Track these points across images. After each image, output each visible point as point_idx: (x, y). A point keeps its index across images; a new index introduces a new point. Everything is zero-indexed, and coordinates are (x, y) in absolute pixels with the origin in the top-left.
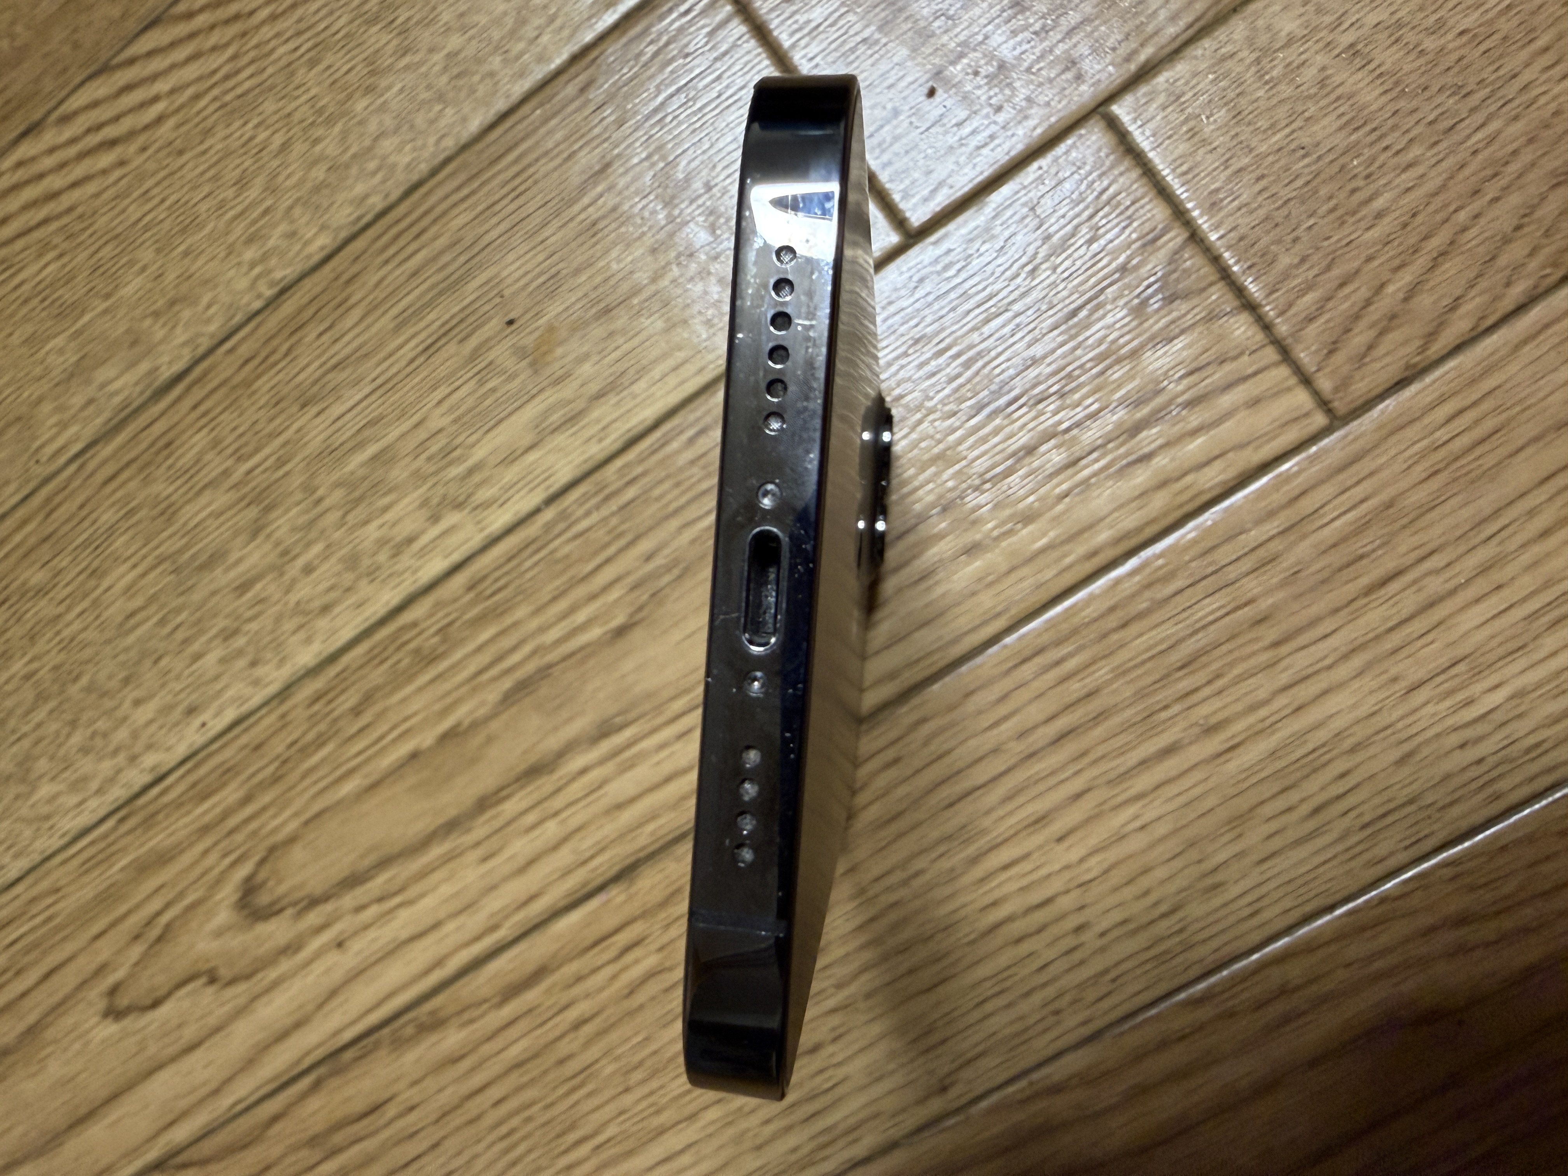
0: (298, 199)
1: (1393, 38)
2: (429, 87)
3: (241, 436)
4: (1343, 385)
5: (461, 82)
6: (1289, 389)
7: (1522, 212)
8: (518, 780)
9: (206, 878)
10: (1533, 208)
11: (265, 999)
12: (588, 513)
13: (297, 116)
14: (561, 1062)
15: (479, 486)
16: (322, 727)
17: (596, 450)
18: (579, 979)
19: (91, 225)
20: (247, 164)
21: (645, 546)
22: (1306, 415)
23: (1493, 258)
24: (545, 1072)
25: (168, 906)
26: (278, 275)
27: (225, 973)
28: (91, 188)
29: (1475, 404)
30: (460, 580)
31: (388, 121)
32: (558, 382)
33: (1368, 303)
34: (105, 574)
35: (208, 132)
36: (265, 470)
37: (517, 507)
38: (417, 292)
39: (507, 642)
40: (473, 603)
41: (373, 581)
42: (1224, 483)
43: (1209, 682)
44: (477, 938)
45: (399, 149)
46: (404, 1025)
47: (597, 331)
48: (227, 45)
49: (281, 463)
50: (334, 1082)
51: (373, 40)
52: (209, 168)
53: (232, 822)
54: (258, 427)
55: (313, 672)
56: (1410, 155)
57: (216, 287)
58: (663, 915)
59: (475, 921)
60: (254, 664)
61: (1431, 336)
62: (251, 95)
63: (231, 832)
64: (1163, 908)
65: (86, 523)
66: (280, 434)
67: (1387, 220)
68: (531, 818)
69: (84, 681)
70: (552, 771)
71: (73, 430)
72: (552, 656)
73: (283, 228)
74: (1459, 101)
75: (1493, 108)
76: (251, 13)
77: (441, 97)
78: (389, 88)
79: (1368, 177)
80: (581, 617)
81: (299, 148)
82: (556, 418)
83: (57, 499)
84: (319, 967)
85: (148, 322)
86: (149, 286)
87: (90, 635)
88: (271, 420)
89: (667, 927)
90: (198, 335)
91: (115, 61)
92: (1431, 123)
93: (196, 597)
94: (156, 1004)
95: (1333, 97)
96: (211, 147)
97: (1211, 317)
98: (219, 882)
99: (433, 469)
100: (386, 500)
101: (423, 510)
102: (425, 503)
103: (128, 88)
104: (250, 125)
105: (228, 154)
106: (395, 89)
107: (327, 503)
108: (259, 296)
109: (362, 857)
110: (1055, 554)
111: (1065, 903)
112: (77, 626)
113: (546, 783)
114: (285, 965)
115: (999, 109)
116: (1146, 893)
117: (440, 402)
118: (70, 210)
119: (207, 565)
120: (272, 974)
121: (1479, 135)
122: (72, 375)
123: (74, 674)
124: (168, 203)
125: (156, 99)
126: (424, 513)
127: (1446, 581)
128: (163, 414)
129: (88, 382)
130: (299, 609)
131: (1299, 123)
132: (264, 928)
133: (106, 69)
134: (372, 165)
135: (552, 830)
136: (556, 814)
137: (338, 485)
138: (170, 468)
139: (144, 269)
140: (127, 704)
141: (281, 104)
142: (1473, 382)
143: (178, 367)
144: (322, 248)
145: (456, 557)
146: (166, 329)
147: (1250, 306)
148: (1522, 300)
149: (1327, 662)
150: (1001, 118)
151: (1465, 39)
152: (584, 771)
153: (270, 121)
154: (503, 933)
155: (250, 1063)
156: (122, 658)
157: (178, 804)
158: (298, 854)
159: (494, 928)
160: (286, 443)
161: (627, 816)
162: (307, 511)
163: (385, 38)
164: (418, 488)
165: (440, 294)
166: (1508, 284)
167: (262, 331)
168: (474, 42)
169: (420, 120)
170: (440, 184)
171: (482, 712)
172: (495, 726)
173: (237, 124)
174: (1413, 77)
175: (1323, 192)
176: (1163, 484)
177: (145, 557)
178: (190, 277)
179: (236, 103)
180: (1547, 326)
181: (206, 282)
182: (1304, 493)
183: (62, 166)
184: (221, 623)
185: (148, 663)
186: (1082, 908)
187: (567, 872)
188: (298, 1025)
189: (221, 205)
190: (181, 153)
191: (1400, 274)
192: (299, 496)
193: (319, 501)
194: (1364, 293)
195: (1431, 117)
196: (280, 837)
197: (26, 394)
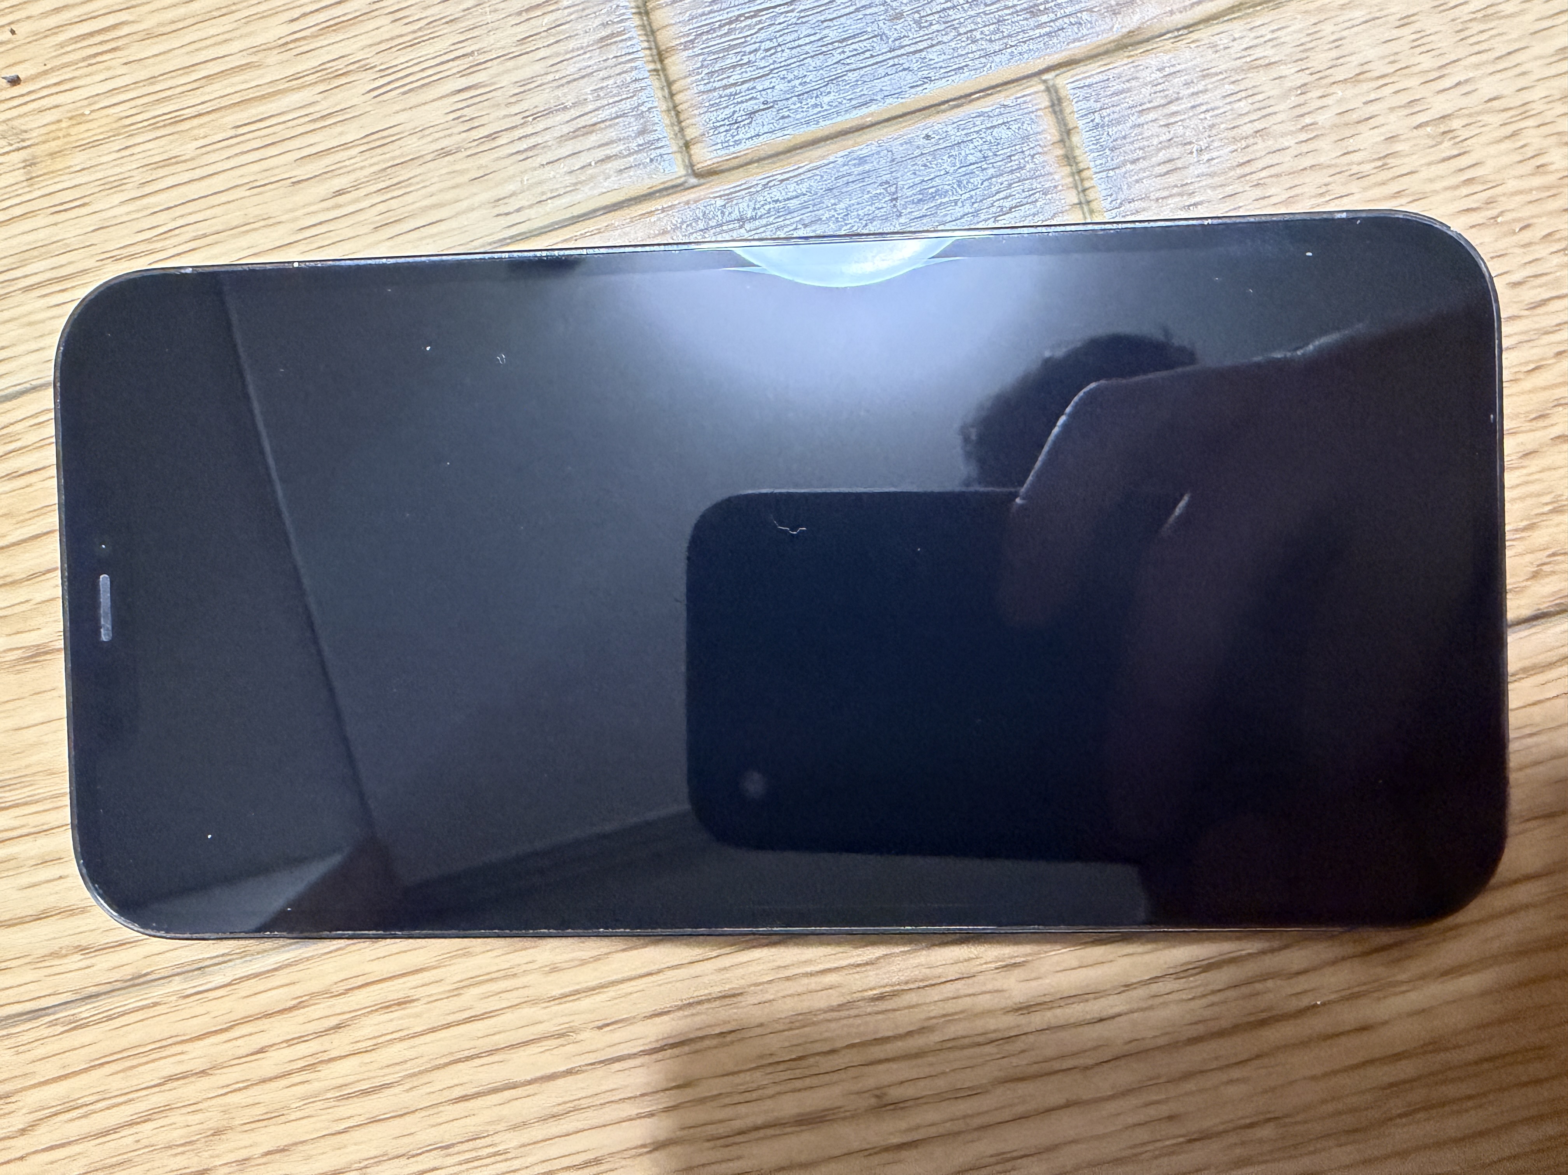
47: (150, 147)
127: (1296, 994)
174: (1516, 202)
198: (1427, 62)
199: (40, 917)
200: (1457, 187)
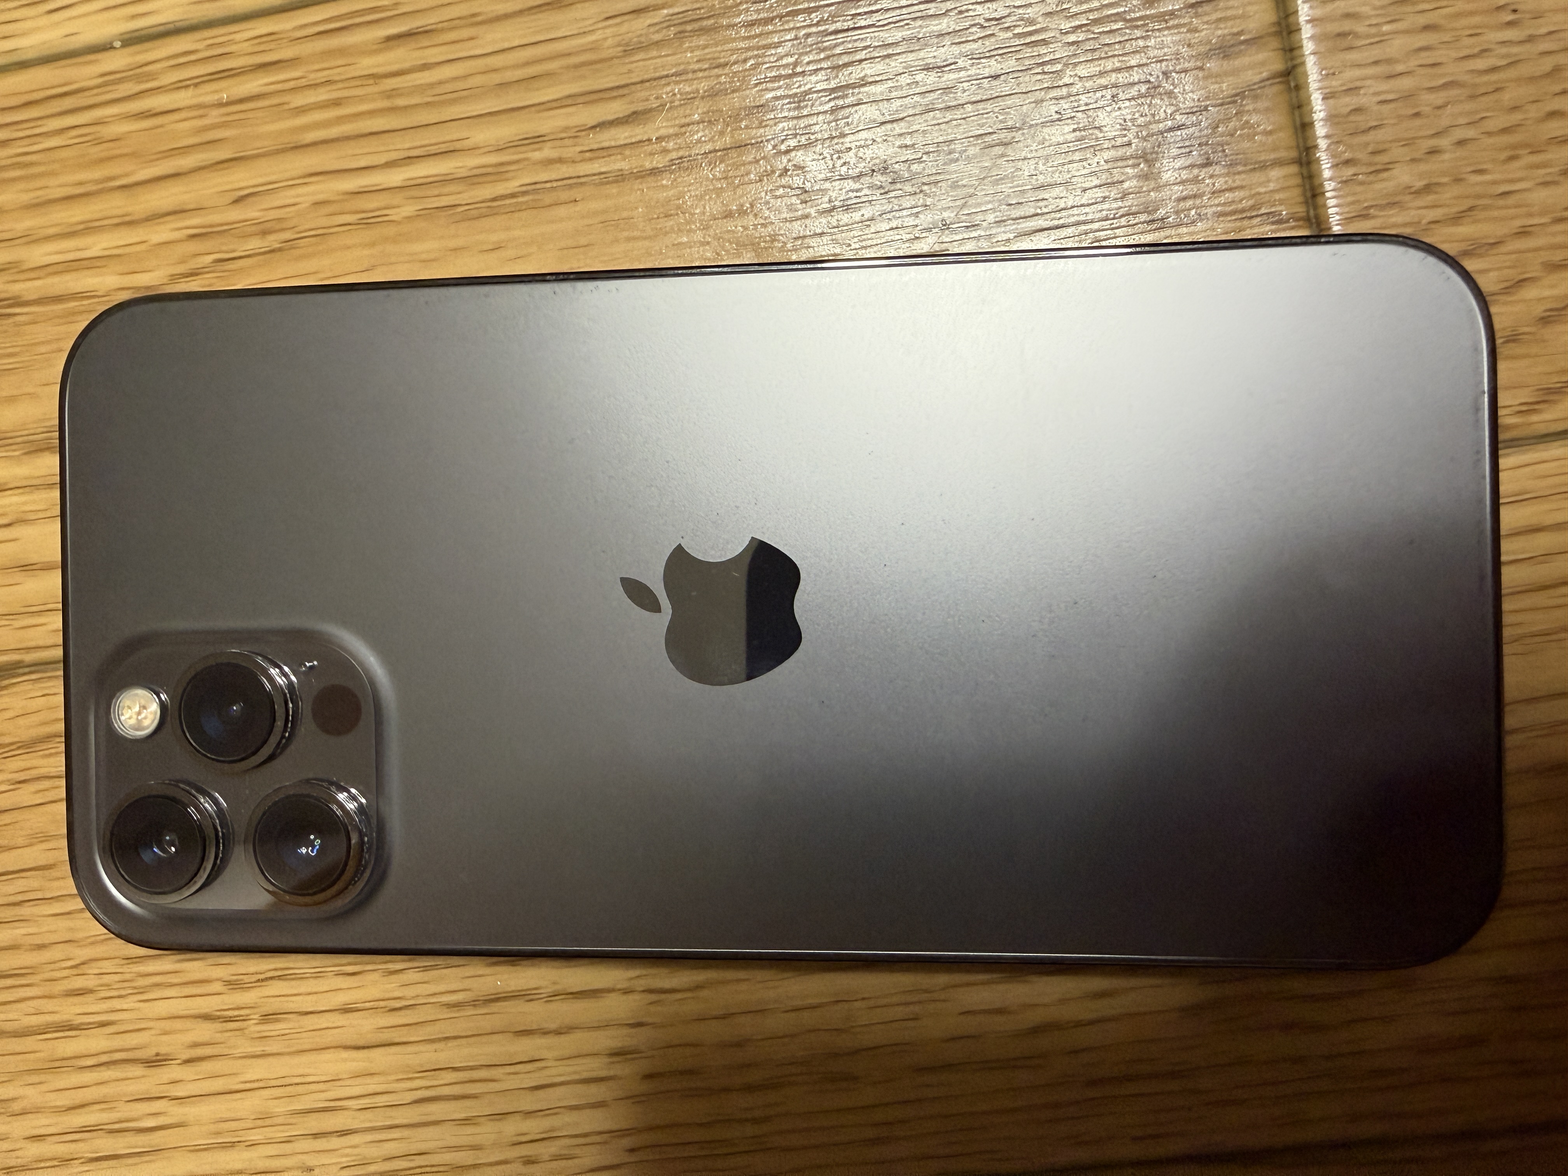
21: (240, 178)
37: (74, 28)
64: (753, 1076)
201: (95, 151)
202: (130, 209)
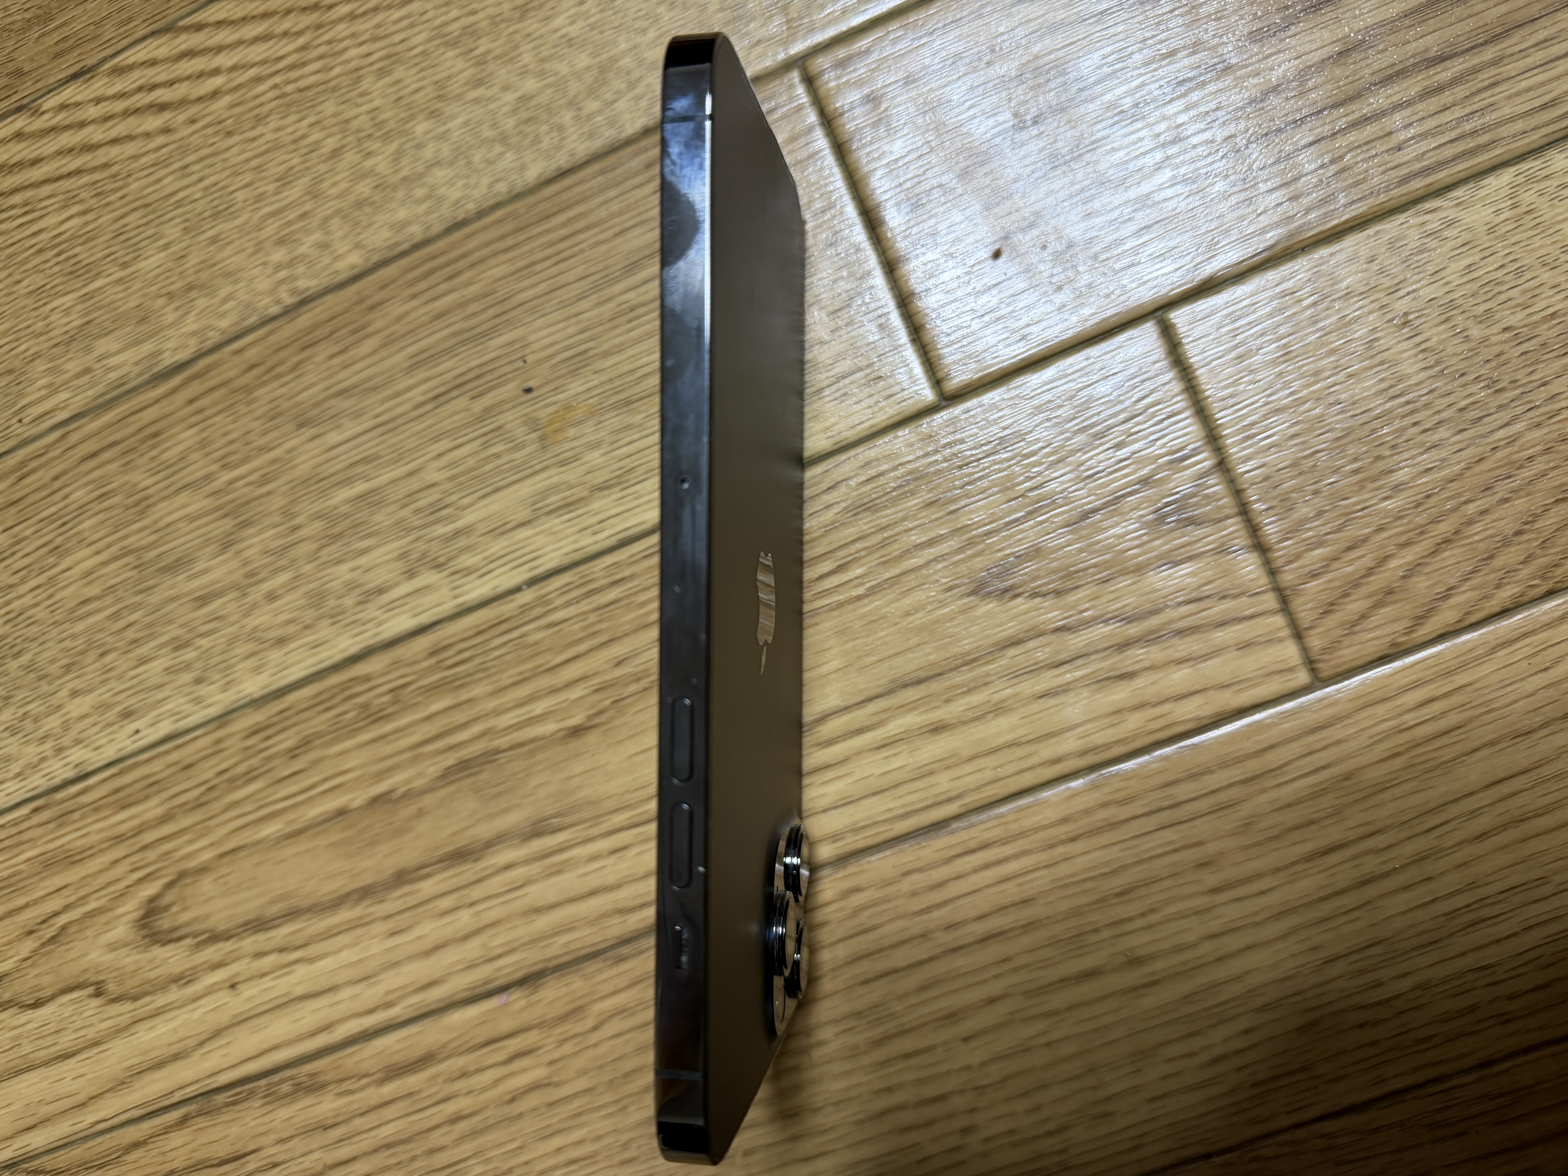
0: (338, 212)
1: (1443, 317)
2: (494, 126)
3: (231, 443)
4: (1333, 647)
5: (529, 129)
6: (1281, 640)
7: (1525, 519)
8: (440, 861)
9: (112, 889)
10: (1536, 517)
11: (148, 1024)
12: (567, 604)
13: (355, 124)
14: (432, 1152)
15: (463, 550)
16: (255, 761)
17: (590, 542)
18: (464, 1074)
19: (121, 188)
20: (294, 162)
21: (617, 650)
22: (1291, 670)
23: (1491, 557)
24: (413, 1159)
25: (67, 908)
26: (302, 284)
27: (112, 988)
28: (130, 149)
29: (1445, 695)
30: (424, 642)
31: (446, 150)
32: (564, 463)
33: (1370, 572)
34: (67, 552)
35: (260, 120)
36: (249, 484)
37: (497, 582)
38: (438, 336)
39: (460, 717)
40: (431, 670)
41: (333, 624)
42: (1198, 719)
43: (1143, 915)
44: (370, 1011)
45: (450, 183)
46: (282, 1081)
47: (614, 421)
48: (300, 33)
49: (265, 480)
50: (201, 1122)
51: (448, 64)
52: (256, 157)
53: (149, 837)
54: (250, 438)
55: (256, 703)
56: (1436, 437)
57: (236, 282)
58: (558, 1030)
59: (371, 994)
60: (199, 681)
61: (1420, 619)
62: (315, 91)
63: (143, 848)
64: (1051, 1126)
65: (57, 497)
66: (269, 450)
67: (1403, 496)
68: (445, 903)
69: (25, 659)
70: (477, 860)
71: (63, 396)
72: (502, 742)
73: (317, 236)
74: (1489, 395)
75: (1519, 410)
76: (330, 7)
77: (503, 139)
78: (453, 117)
79: (1394, 447)
80: (538, 708)
81: (350, 157)
82: (554, 499)
83: (33, 464)
84: (208, 1003)
85: (161, 301)
86: (169, 265)
87: (39, 613)
88: (265, 433)
89: (562, 1042)
90: (209, 327)
91: (181, 23)
92: (1461, 410)
93: (154, 599)
94: (37, 1004)
95: (1379, 358)
96: (262, 135)
97: (1222, 550)
98: (122, 895)
99: (418, 523)
100: (365, 543)
101: (400, 564)
102: (403, 556)
103: (189, 54)
104: (305, 122)
105: (276, 147)
106: (460, 120)
107: (302, 533)
108: (278, 302)
109: (272, 902)
110: (1019, 752)
111: (959, 1102)
112: (27, 600)
113: (469, 871)
114: (174, 994)
115: (1060, 288)
116: (1038, 1108)
117: (440, 455)
118: (106, 166)
119: (170, 569)
120: (160, 1000)
121: (1502, 433)
122: (72, 339)
123: (16, 649)
124: (206, 182)
125: (216, 72)
126: (400, 565)
127: (1384, 863)
128: (157, 401)
129: (88, 349)
130: (253, 635)
131: (1340, 377)
132: (159, 952)
133: (170, 29)
134: (419, 192)
135: (465, 919)
136: (472, 904)
137: (318, 516)
138: (153, 458)
139: (167, 246)
140: (64, 693)
141: (342, 107)
142: (1449, 673)
143: (182, 356)
144: (353, 267)
145: (425, 619)
146: (180, 313)
147: (1261, 547)
148: (1507, 604)
149: (1258, 919)
150: (1060, 298)
151: (1507, 335)
152: (509, 867)
153: (327, 123)
154: (396, 1012)
155: (121, 1084)
156: (68, 644)
157: (96, 807)
158: (206, 884)
159: (389, 1005)
160: (275, 461)
161: (544, 922)
162: (282, 536)
163: (460, 64)
164: (399, 538)
165: (463, 343)
166: (1498, 586)
167: (273, 339)
168: (549, 91)
169: (478, 157)
170: (485, 228)
171: (418, 783)
172: (428, 800)
173: (292, 118)
174: (1455, 360)
175: (1351, 450)
176: (1139, 707)
177: (109, 546)
178: (214, 265)
179: (296, 96)
180: (1525, 635)
181: (228, 275)
182: (1272, 747)
183: (107, 119)
184: (173, 631)
185: (92, 655)
186: (973, 1110)
187: (472, 966)
188: (177, 1057)
189: (260, 198)
190: (229, 134)
191: (1404, 552)
192: (276, 519)
193: (296, 528)
194: (1368, 561)
195: (1463, 404)
196: (192, 864)
197: (23, 348)
198: (1387, 282)
199: (592, 893)
200: (1416, 355)
201: (527, 652)
202: (555, 682)
